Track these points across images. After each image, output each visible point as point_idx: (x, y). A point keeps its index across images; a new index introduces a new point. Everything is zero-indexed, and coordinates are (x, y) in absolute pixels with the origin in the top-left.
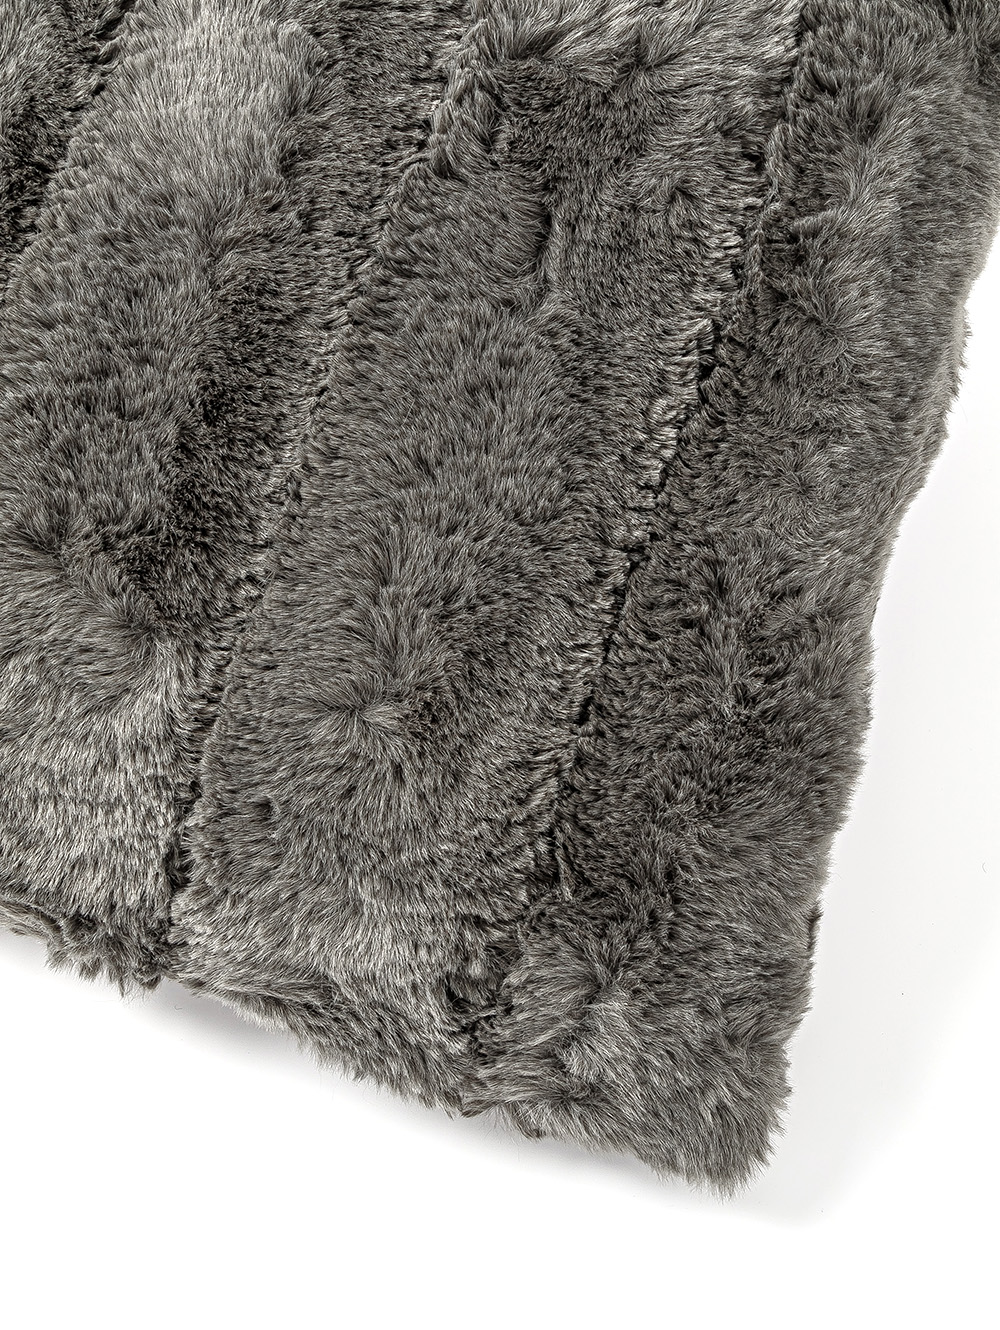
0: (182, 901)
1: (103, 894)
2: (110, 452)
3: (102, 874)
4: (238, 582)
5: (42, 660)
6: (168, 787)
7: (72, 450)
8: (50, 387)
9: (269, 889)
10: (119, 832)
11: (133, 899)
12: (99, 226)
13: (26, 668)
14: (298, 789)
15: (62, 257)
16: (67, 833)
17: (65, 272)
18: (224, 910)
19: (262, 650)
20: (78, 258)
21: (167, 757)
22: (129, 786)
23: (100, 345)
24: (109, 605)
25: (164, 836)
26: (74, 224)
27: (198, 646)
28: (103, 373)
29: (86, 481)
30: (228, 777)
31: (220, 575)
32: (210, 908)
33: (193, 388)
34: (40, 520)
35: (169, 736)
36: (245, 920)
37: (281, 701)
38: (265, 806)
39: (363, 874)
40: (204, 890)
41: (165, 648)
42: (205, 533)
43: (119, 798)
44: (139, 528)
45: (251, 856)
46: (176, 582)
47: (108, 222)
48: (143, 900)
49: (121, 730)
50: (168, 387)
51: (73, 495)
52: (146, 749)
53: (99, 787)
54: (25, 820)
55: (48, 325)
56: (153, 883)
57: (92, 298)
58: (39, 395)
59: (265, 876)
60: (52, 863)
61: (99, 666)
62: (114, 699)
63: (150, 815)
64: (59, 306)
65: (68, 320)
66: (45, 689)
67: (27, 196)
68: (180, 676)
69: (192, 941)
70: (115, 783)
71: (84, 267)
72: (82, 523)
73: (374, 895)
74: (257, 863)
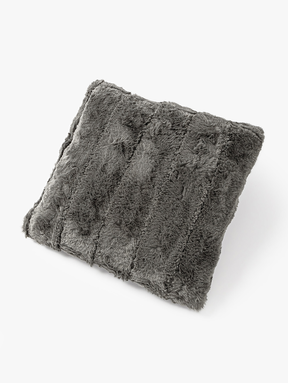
0: (132, 270)
1: (122, 268)
2: (128, 214)
3: (123, 266)
4: (142, 231)
5: (118, 239)
6: (132, 256)
7: (123, 213)
8: (121, 205)
9: (144, 269)
10: (125, 261)
11: (126, 269)
14: (148, 257)
15: (123, 189)
16: (119, 261)
17: (123, 191)
18: (138, 272)
19: (145, 240)
20: (125, 189)
21: (132, 252)
22: (127, 255)
23: (127, 200)
24: (126, 233)
25: (131, 262)
26: (125, 185)
27: (137, 239)
28: (127, 204)
29: (124, 217)
30: (140, 255)
31: (140, 230)
32: (136, 271)
33: (138, 207)
34: (119, 222)
35: (133, 250)
36: (140, 273)
37: (147, 246)
38: (144, 259)
39: (155, 268)
40: (136, 269)
41: (133, 239)
42: (139, 225)
43: (126, 257)
44: (130, 224)
45: (142, 265)
46: (135, 231)
47: (129, 185)
48: (127, 269)
49: (127, 248)
50: (135, 206)
51: (123, 219)
52: (130, 251)
53: (123, 255)
54: (113, 258)
55: (121, 197)
56: (129, 267)
57: (126, 194)
58: (119, 206)
59: (143, 268)
60: (117, 264)
61: (125, 240)
62: (126, 244)
63: (129, 259)
64: (122, 195)
65: (123, 197)
66: (118, 243)
67: (119, 180)
68: (134, 242)
69: (133, 275)
70: (125, 255)
72: (124, 222)
73: (157, 271)
74: (142, 266)
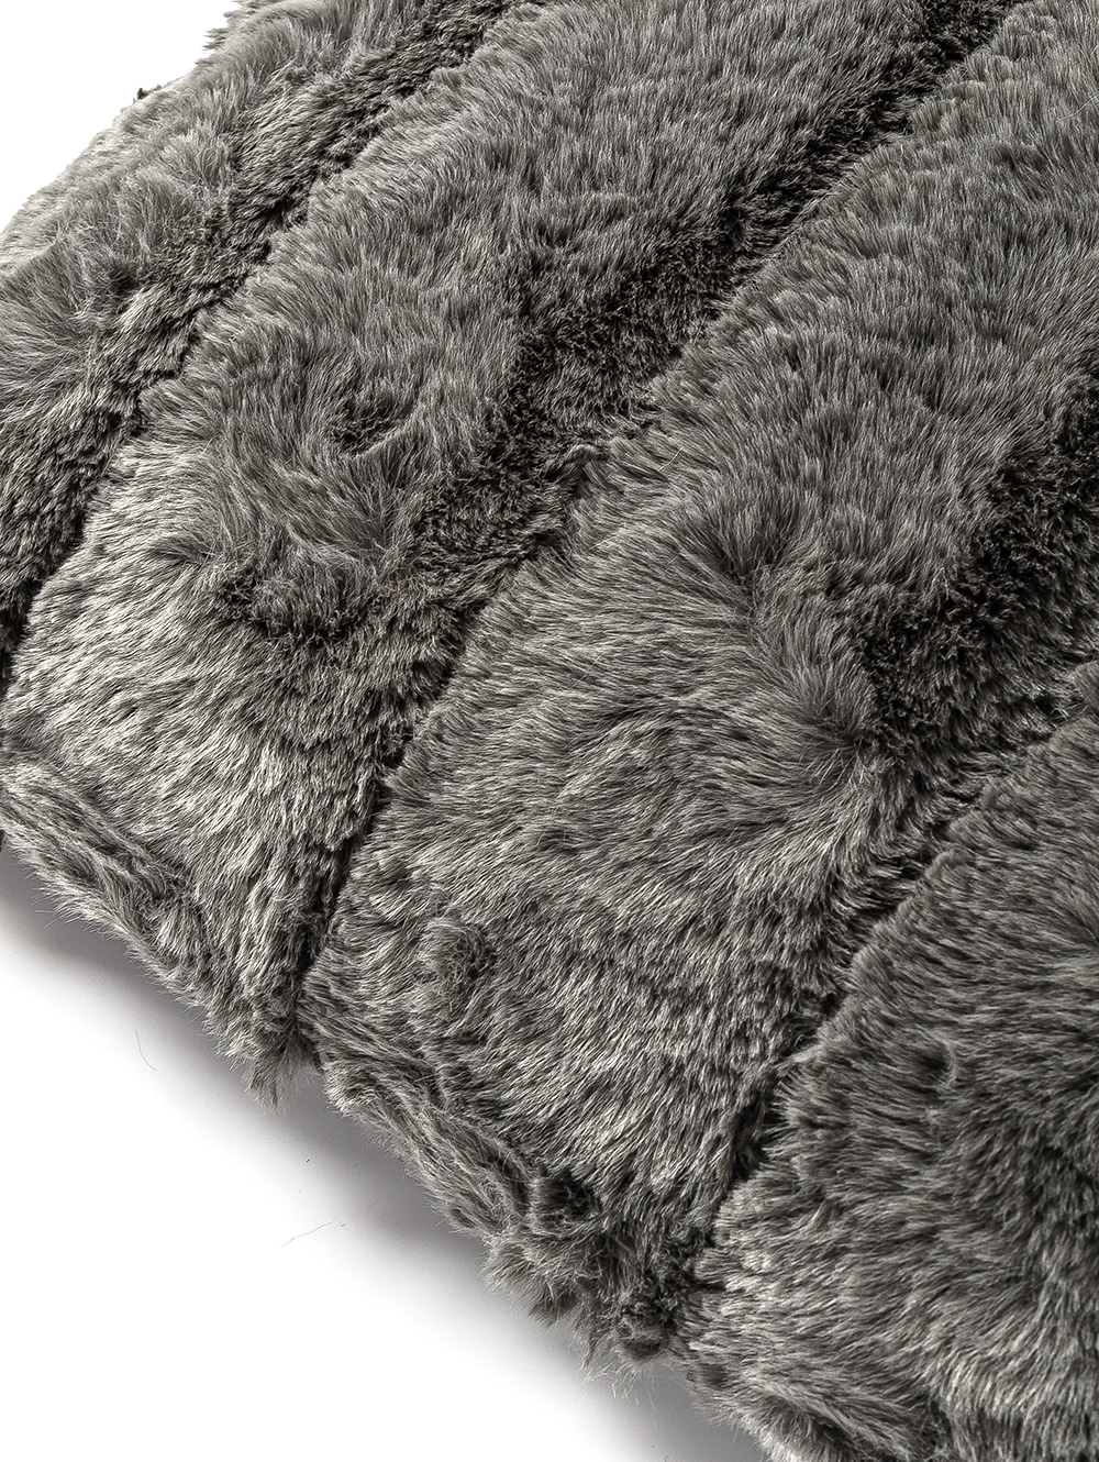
0: (746, 1198)
1: (620, 1151)
2: (894, 450)
3: (632, 1117)
4: (1021, 705)
5: (665, 733)
6: (787, 991)
7: (833, 435)
8: (838, 335)
9: (892, 1207)
10: (678, 1051)
11: (661, 1178)
12: (1003, 135)
13: (637, 737)
14: (1001, 1050)
15: (928, 165)
16: (599, 1031)
17: (926, 187)
18: (804, 1228)
19: (1021, 814)
20: (951, 169)
21: (803, 939)
22: (725, 971)
23: (937, 296)
24: (803, 675)
25: (753, 1073)
26: (964, 128)
27: (919, 780)
28: (924, 337)
29: (839, 484)
30: (890, 995)
31: (996, 681)
32: (781, 1218)
33: (1059, 390)
34: (746, 522)
35: (817, 909)
36: (834, 1254)
37: (1024, 902)
38: (933, 1064)
39: (1061, 1225)
40: (785, 1185)
41: (867, 770)
42: (995, 608)
43: (702, 989)
44: (896, 577)
45: (884, 1143)
46: (921, 670)
47: (1019, 134)
48: (679, 1181)
49: (747, 876)
50: (1021, 382)
51: (811, 499)
52: (775, 920)
53: (678, 963)
54: (542, 988)
55: (868, 251)
56: (706, 1160)
57: (952, 227)
58: (817, 340)
59: (892, 1183)
60: (560, 1078)
61: (753, 766)
62: (753, 828)
63: (742, 1036)
64: (897, 228)
65: (902, 250)
66: (653, 777)
67: (910, 81)
68: (874, 821)
69: (733, 1283)
70: (706, 962)
71: (957, 185)
72: (811, 545)
73: (1067, 1270)
74: (888, 1158)
